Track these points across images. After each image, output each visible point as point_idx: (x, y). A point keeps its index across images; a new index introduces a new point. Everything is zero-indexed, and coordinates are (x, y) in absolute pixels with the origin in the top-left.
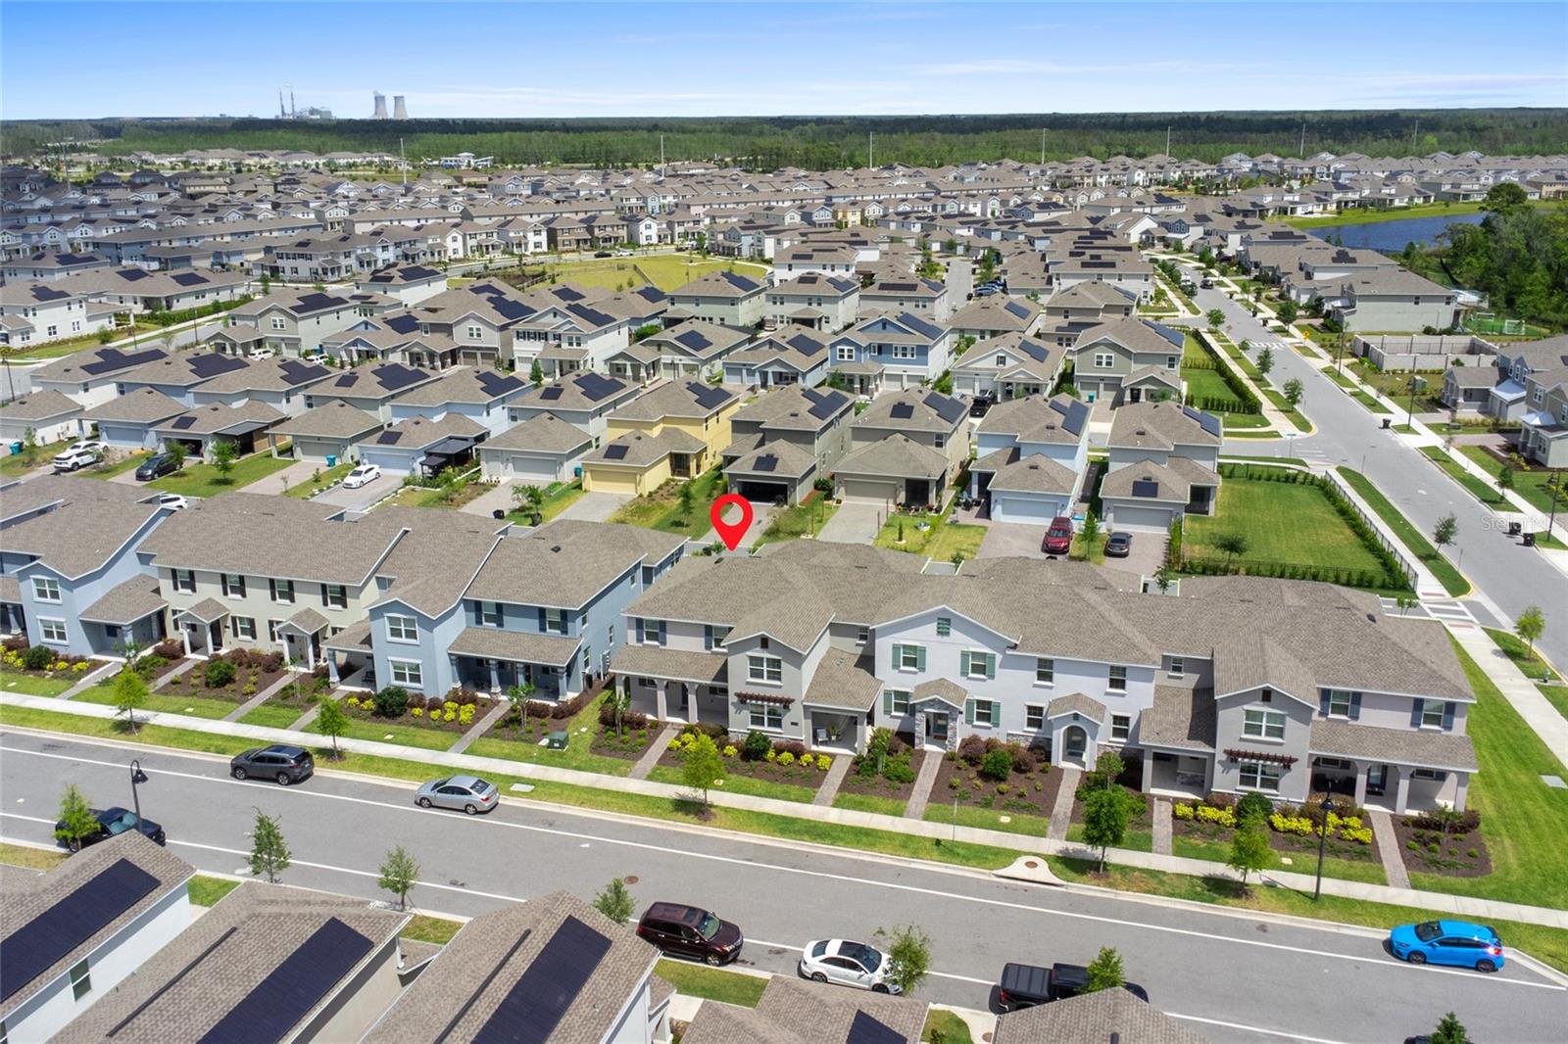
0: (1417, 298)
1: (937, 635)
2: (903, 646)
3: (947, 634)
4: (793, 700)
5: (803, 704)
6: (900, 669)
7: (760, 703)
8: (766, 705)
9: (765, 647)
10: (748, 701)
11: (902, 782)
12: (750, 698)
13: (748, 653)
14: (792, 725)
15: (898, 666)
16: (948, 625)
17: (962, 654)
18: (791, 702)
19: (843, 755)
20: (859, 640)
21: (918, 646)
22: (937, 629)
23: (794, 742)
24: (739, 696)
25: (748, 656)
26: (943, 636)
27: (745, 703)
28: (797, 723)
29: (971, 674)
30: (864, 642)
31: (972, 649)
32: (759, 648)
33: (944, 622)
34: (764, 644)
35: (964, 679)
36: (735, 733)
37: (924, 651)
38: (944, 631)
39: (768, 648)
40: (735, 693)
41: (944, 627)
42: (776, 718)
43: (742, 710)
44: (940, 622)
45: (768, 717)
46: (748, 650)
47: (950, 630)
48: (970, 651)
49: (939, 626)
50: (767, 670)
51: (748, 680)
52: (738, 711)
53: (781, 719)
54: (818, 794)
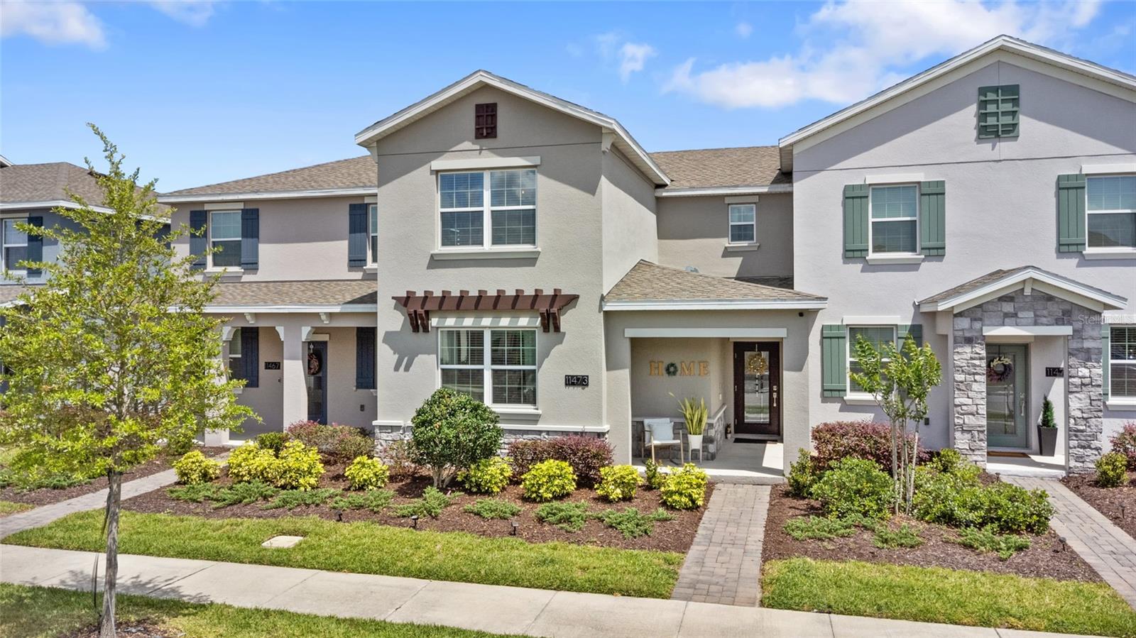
1: (979, 139)
2: (873, 189)
3: (1009, 132)
4: (572, 300)
5: (606, 309)
6: (867, 258)
7: (468, 322)
8: (489, 328)
9: (487, 133)
10: (434, 322)
11: (1007, 527)
12: (437, 308)
13: (437, 164)
14: (571, 388)
15: (861, 250)
16: (1011, 105)
17: (1059, 188)
18: (565, 305)
19: (736, 482)
20: (732, 241)
21: (919, 183)
22: (979, 120)
23: (572, 441)
24: (405, 305)
25: (437, 172)
26: (998, 139)
27: (426, 329)
28: (584, 380)
29: (1089, 246)
30: (744, 244)
31: (1090, 168)
32: (470, 141)
33: (1000, 98)
34: (485, 126)
35: (1068, 266)
36: (395, 433)
37: (939, 196)
38: (1000, 123)
39: (495, 137)
40: (393, 298)
41: (1000, 111)
42: (520, 370)
43: (417, 356)
44: (988, 98)
45: (493, 370)
46: (439, 153)
47: (1018, 120)
48: (1087, 175)
49: (983, 111)
50: (492, 211)
51: (436, 251)
52: (405, 361)
53: (534, 372)
54: (688, 568)
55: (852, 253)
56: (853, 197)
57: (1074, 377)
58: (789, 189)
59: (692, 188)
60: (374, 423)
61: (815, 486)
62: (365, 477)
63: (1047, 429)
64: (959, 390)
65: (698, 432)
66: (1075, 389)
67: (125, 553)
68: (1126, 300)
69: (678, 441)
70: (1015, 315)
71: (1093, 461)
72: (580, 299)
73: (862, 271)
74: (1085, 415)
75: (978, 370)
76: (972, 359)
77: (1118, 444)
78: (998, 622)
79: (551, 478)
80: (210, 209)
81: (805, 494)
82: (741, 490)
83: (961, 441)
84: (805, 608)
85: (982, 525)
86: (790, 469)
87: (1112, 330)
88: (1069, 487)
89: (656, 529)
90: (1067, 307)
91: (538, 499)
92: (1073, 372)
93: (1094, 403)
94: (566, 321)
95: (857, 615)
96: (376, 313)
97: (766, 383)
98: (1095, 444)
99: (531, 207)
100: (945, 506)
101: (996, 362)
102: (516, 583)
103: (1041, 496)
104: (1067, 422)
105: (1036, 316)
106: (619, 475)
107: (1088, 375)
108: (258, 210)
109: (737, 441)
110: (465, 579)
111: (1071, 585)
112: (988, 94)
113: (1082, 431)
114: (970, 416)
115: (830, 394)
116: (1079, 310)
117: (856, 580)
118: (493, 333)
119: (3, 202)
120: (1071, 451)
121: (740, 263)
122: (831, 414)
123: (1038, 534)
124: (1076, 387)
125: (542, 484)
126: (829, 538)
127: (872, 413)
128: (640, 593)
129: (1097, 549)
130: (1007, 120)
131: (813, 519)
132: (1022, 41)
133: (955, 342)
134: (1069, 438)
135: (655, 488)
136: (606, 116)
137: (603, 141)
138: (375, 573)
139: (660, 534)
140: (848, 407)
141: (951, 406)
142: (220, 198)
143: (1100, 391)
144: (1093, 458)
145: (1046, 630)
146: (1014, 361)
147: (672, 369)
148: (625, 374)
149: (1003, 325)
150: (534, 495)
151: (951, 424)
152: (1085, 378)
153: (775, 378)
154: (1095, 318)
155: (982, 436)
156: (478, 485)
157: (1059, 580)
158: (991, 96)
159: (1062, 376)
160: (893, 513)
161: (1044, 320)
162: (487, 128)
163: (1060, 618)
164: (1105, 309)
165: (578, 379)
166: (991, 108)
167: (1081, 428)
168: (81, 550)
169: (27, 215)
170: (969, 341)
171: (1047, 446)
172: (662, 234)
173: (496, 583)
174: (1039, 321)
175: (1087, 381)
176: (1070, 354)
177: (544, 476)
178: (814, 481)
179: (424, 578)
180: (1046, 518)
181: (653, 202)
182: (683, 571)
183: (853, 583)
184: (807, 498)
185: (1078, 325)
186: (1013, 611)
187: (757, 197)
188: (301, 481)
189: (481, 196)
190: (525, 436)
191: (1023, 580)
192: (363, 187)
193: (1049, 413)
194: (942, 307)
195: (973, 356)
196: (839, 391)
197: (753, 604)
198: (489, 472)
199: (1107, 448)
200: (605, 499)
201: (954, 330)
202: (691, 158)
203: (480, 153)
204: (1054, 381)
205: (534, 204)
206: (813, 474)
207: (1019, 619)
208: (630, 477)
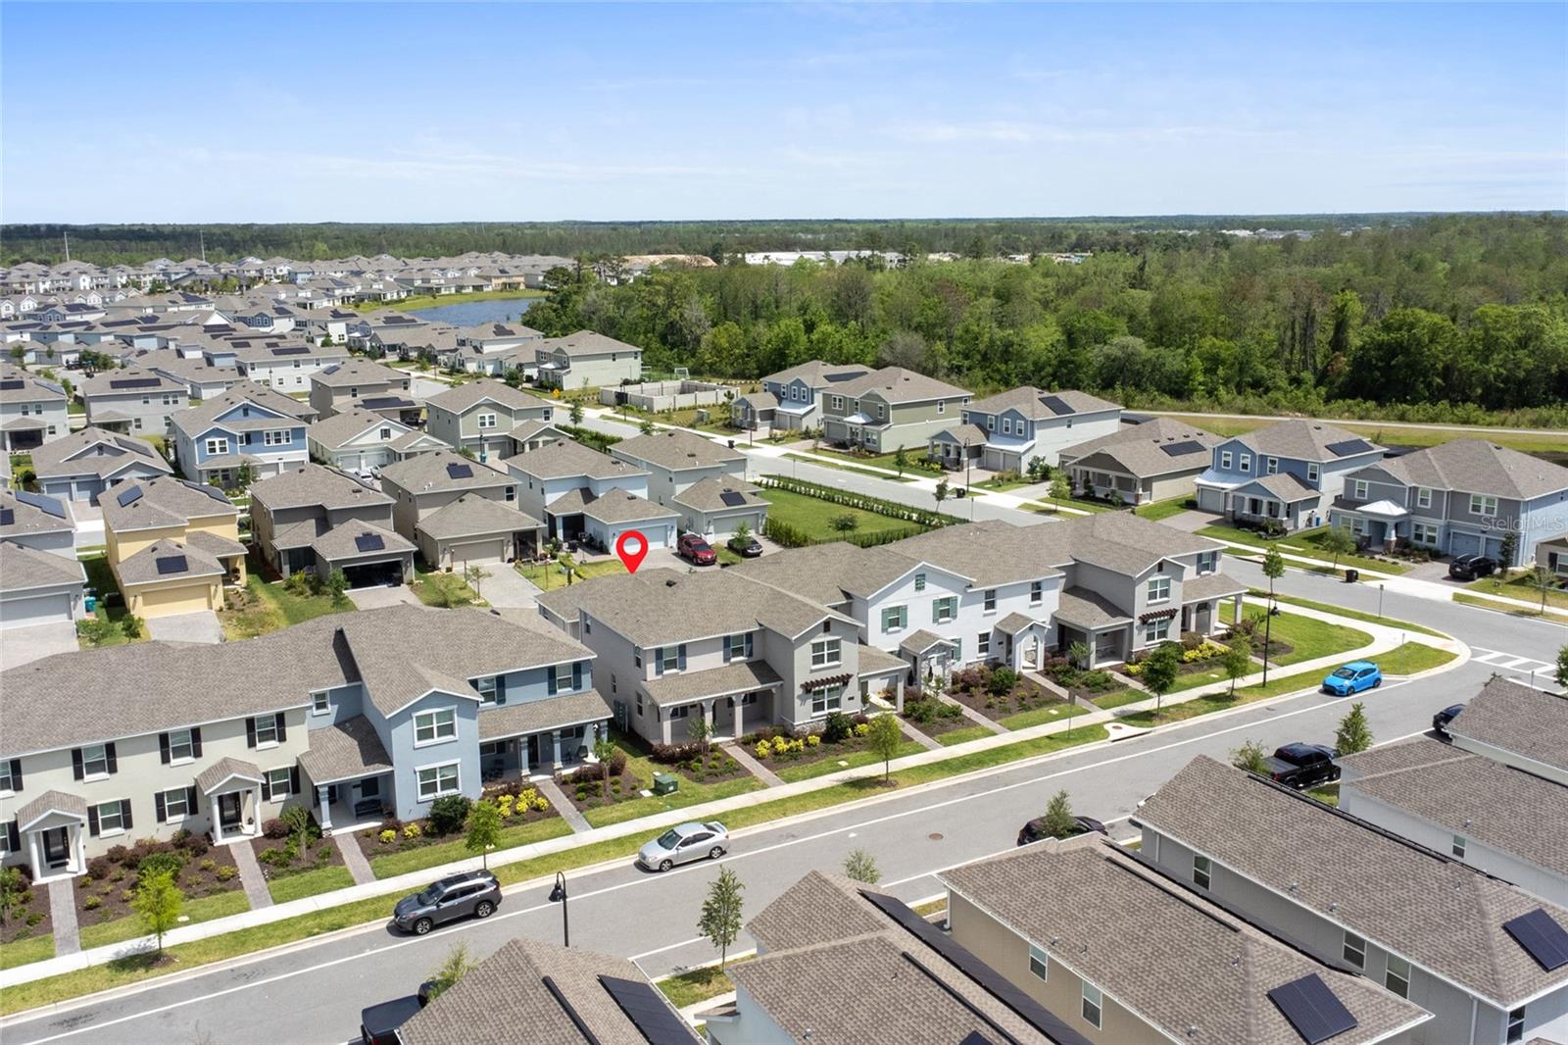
0: (614, 355)
1: (916, 591)
2: (889, 608)
3: (923, 588)
5: (859, 676)
6: (888, 630)
9: (827, 630)
14: (850, 701)
15: (886, 628)
16: (923, 580)
17: (934, 603)
21: (901, 605)
22: (916, 586)
25: (812, 644)
26: (920, 590)
28: (853, 698)
29: (939, 619)
32: (822, 633)
33: (921, 578)
35: (934, 626)
37: (906, 609)
38: (921, 586)
40: (800, 685)
41: (921, 582)
44: (918, 579)
45: (828, 700)
47: (925, 584)
48: (939, 598)
49: (917, 583)
50: (827, 653)
51: (812, 668)
53: (839, 698)
55: (884, 630)
56: (884, 611)
72: (853, 675)
73: (886, 634)
99: (838, 650)
116: (934, 639)
118: (828, 689)
154: (936, 641)
164: (939, 638)
194: (906, 643)
203: (825, 636)
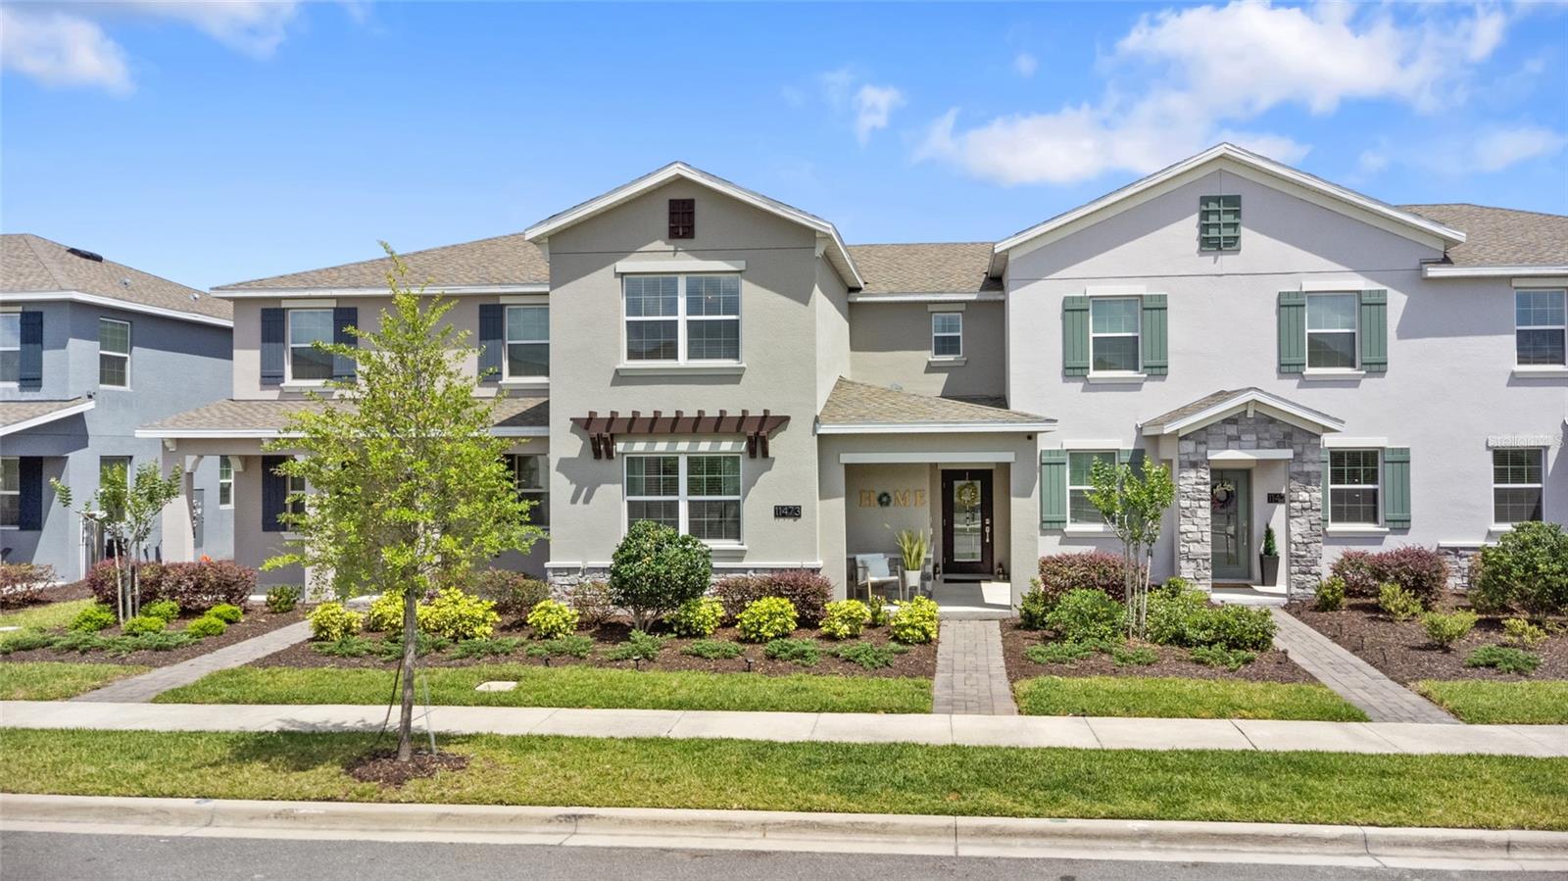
1: (1201, 252)
2: (1093, 301)
3: (1231, 245)
4: (784, 421)
5: (820, 432)
6: (1088, 376)
7: (661, 447)
8: (685, 453)
9: (684, 233)
10: (620, 447)
11: (1234, 644)
12: (625, 431)
13: (624, 265)
14: (781, 520)
15: (1082, 368)
16: (1232, 216)
17: (1280, 306)
18: (775, 428)
19: (961, 618)
20: (936, 354)
21: (1141, 296)
22: (1201, 232)
23: (789, 577)
24: (587, 427)
25: (623, 274)
26: (1219, 252)
27: (610, 455)
28: (796, 511)
29: (1309, 366)
30: (951, 358)
31: (1310, 285)
32: (662, 240)
33: (1222, 208)
34: (681, 224)
35: (1289, 387)
36: (572, 577)
37: (1162, 311)
38: (1222, 236)
39: (693, 237)
40: (571, 419)
41: (1222, 222)
42: (721, 501)
43: (599, 486)
44: (1210, 208)
45: (690, 501)
46: (624, 253)
47: (1240, 232)
48: (1306, 292)
49: (1205, 222)
50: (688, 321)
51: (621, 366)
52: (584, 490)
53: (737, 503)
54: (939, 691)
55: (1072, 371)
56: (1073, 310)
57: (1295, 501)
58: (1001, 297)
59: (891, 293)
60: (547, 565)
61: (1049, 615)
62: (553, 623)
63: (1269, 558)
64: (1185, 516)
65: (916, 567)
66: (1296, 514)
67: (322, 703)
68: (1343, 422)
69: (896, 578)
70: (1238, 438)
71: (1313, 587)
72: (791, 421)
73: (1083, 390)
74: (1306, 541)
75: (1203, 496)
76: (1197, 484)
77: (1338, 570)
78: (1232, 714)
79: (772, 616)
80: (287, 306)
81: (1038, 626)
82: (970, 626)
83: (1187, 570)
84: (1061, 713)
85: (1210, 644)
86: (1021, 600)
87: (1332, 453)
88: (1290, 613)
89: (896, 661)
90: (1287, 429)
91: (758, 640)
92: (1294, 496)
93: (1314, 528)
94: (775, 445)
95: (1108, 716)
96: (548, 438)
97: (979, 515)
98: (1315, 569)
99: (734, 317)
100: (1177, 627)
101: (1218, 489)
102: (775, 708)
103: (1265, 615)
104: (1288, 548)
105: (1258, 439)
106: (847, 610)
107: (1307, 499)
108: (356, 309)
109: (946, 581)
110: (720, 707)
111: (1293, 687)
112: (1210, 204)
113: (1303, 557)
114: (1196, 544)
115: (1050, 525)
116: (1299, 433)
117: (1103, 690)
118: (689, 459)
119: (3, 292)
120: (1292, 577)
121: (945, 380)
122: (1050, 547)
123: (1262, 650)
124: (1297, 511)
125: (763, 623)
126: (1070, 661)
127: (1093, 545)
128: (902, 710)
129: (1316, 661)
130: (1229, 232)
131: (1052, 645)
132: (1243, 150)
133: (1181, 466)
134: (1290, 564)
135: (880, 625)
136: (822, 220)
137: (817, 245)
138: (622, 707)
139: (901, 665)
140: (1068, 539)
141: (1176, 533)
142: (306, 293)
143: (1320, 515)
144: (1313, 583)
145: (1273, 718)
146: (1236, 487)
147: (885, 499)
148: (839, 504)
149: (1227, 448)
150: (754, 635)
151: (1177, 554)
152: (1305, 502)
153: (987, 509)
154: (1313, 441)
155: (1207, 565)
156: (688, 627)
157: (1283, 684)
158: (1213, 206)
159: (1284, 502)
160: (1127, 636)
161: (1266, 443)
162: (683, 227)
163: (1283, 708)
164: (1324, 432)
165: (789, 510)
166: (1213, 219)
167: (1302, 553)
168: (263, 703)
169: (20, 309)
170: (1194, 465)
171: (1268, 577)
172: (856, 345)
173: (755, 709)
174: (1261, 445)
175: (1307, 505)
176: (1291, 478)
177: (765, 614)
178: (1046, 611)
179: (677, 709)
180: (1270, 636)
181: (846, 307)
182: (936, 693)
183: (1101, 692)
184: (1039, 629)
185: (1299, 449)
186: (1245, 705)
187: (964, 304)
188: (476, 630)
189: (675, 303)
190: (728, 575)
191: (1250, 686)
192: (499, 284)
193: (1270, 541)
194: (1168, 429)
195: (1198, 481)
196: (1059, 522)
197: (1013, 714)
198: (702, 612)
199: (1327, 573)
200: (832, 637)
201: (1180, 454)
202: (880, 254)
203: (674, 255)
204: (1274, 510)
205: (737, 313)
206: (1045, 604)
207: (1250, 711)
208: (858, 612)
